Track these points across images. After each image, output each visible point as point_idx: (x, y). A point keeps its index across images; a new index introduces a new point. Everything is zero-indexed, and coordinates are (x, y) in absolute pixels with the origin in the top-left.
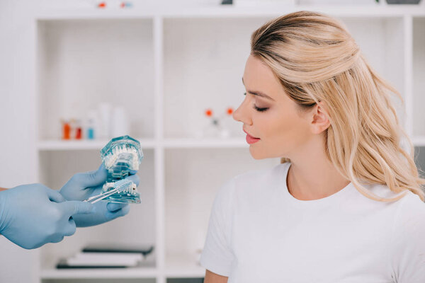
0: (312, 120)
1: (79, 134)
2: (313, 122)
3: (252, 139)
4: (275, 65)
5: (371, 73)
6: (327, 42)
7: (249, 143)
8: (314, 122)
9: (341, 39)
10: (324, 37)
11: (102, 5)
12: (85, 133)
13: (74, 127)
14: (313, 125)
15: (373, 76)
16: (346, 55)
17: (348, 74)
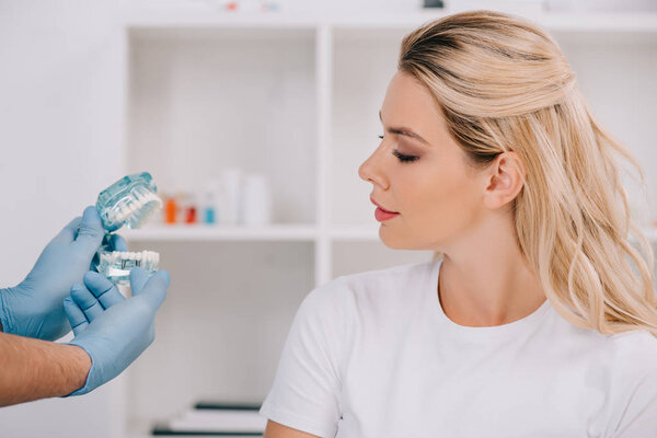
0: (488, 183)
1: (192, 216)
2: (489, 188)
3: (383, 214)
4: (437, 84)
5: (592, 122)
6: (524, 56)
7: (379, 219)
8: (491, 188)
9: (547, 54)
10: (521, 48)
11: (232, 7)
12: (200, 215)
13: (183, 204)
14: (488, 193)
15: (594, 128)
16: (551, 81)
17: (553, 111)
